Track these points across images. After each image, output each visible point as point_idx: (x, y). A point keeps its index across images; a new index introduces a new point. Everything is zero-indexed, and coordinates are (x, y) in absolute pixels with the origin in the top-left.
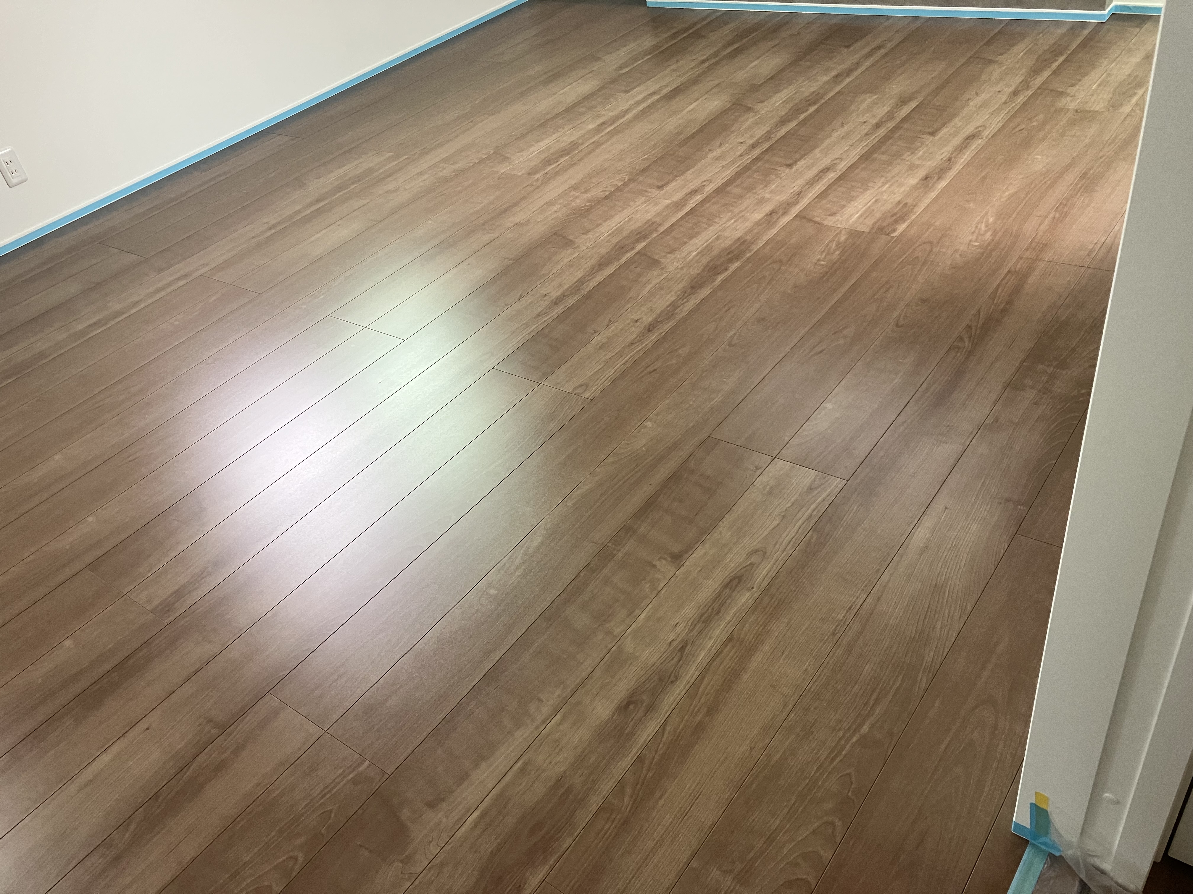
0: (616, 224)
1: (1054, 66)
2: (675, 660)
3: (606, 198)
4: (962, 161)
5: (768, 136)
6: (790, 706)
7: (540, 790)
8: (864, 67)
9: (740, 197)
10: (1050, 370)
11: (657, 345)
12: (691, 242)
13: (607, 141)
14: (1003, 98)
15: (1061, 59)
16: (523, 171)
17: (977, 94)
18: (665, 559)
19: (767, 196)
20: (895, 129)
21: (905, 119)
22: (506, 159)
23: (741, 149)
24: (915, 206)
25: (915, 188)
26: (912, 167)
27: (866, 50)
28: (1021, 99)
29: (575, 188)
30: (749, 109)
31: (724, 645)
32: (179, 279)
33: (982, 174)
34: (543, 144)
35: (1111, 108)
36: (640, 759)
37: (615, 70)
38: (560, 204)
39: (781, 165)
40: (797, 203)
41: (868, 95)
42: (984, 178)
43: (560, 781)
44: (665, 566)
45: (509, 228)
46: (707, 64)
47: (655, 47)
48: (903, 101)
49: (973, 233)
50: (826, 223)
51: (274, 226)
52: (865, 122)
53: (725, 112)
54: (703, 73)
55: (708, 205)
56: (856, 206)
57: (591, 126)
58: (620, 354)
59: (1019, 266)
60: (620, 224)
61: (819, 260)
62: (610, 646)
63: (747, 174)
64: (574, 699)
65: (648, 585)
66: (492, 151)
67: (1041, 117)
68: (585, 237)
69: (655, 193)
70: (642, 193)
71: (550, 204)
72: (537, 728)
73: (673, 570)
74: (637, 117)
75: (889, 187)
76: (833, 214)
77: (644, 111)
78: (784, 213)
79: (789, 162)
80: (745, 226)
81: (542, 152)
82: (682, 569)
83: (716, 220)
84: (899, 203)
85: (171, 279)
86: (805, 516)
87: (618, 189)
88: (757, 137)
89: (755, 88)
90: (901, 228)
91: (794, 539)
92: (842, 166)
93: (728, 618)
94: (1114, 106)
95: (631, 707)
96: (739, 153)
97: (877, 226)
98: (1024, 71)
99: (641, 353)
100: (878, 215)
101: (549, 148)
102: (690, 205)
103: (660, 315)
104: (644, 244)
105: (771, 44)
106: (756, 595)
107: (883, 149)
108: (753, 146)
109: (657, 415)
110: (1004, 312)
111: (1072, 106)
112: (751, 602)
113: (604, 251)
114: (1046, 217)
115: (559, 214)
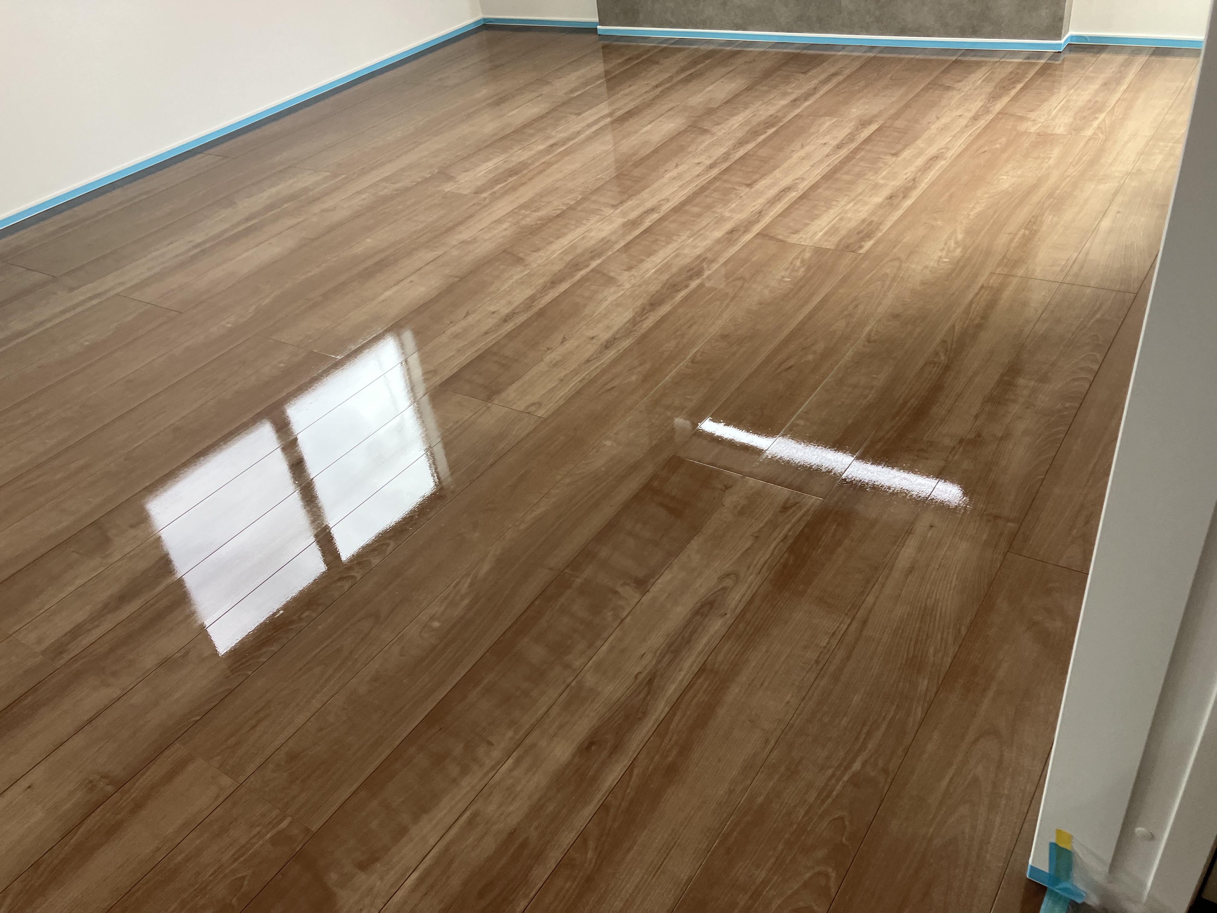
0: (568, 242)
1: (1013, 92)
2: (642, 695)
3: (558, 216)
4: (927, 180)
5: (726, 157)
6: (773, 742)
7: (489, 845)
8: (822, 92)
9: (699, 215)
10: (1032, 383)
11: (615, 362)
12: (649, 259)
13: (557, 162)
14: (963, 122)
15: (1019, 86)
16: (469, 191)
17: (938, 118)
18: (628, 585)
19: (727, 214)
20: (857, 149)
21: (867, 141)
22: (450, 178)
23: (699, 170)
24: (881, 224)
25: (880, 206)
26: (876, 187)
27: (823, 77)
28: (982, 123)
29: (524, 206)
30: (705, 131)
31: (697, 676)
32: (91, 298)
33: (948, 194)
34: (490, 165)
35: (1073, 132)
36: (604, 807)
37: (566, 94)
38: (509, 222)
39: (740, 184)
40: (759, 221)
41: (827, 118)
42: (951, 196)
43: (513, 834)
44: (628, 592)
45: (454, 247)
46: (660, 89)
47: (607, 73)
48: (864, 123)
49: (943, 250)
50: (789, 240)
51: (199, 245)
52: (825, 144)
53: (681, 133)
54: (657, 97)
55: (666, 223)
56: (820, 224)
57: (541, 147)
58: (575, 372)
59: (991, 282)
60: (574, 242)
61: (783, 277)
62: (569, 680)
63: (705, 193)
64: (528, 741)
65: (610, 613)
66: (436, 171)
67: (1003, 140)
68: (536, 255)
69: (608, 211)
70: (595, 212)
71: (499, 221)
72: (486, 774)
73: (637, 596)
74: (589, 139)
75: (853, 206)
76: (796, 232)
77: (596, 133)
78: (745, 232)
79: (748, 182)
80: (704, 244)
81: (490, 172)
82: (648, 597)
83: (675, 238)
84: (864, 221)
85: (82, 298)
86: (781, 535)
87: (571, 208)
88: (714, 158)
89: (710, 112)
90: (868, 245)
91: (769, 561)
92: (803, 186)
93: (700, 647)
94: (1076, 129)
95: (593, 748)
96: (697, 173)
97: (843, 242)
98: (983, 97)
99: (599, 370)
100: (843, 232)
101: (497, 168)
102: (647, 223)
103: (617, 332)
104: (599, 261)
105: (725, 70)
106: (730, 622)
107: (845, 169)
108: (712, 166)
109: (616, 434)
110: (979, 327)
111: (1033, 129)
112: (724, 630)
113: (557, 268)
114: (1016, 234)
115: (507, 233)
